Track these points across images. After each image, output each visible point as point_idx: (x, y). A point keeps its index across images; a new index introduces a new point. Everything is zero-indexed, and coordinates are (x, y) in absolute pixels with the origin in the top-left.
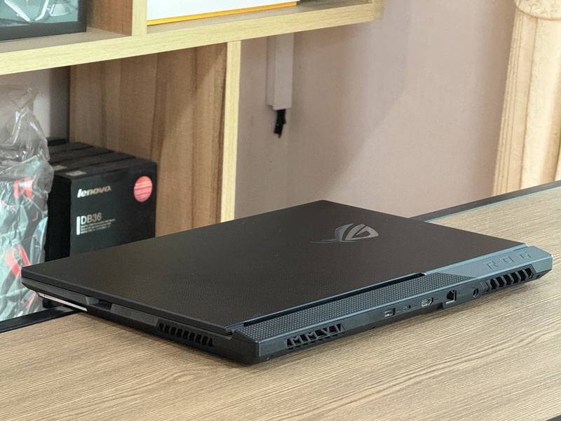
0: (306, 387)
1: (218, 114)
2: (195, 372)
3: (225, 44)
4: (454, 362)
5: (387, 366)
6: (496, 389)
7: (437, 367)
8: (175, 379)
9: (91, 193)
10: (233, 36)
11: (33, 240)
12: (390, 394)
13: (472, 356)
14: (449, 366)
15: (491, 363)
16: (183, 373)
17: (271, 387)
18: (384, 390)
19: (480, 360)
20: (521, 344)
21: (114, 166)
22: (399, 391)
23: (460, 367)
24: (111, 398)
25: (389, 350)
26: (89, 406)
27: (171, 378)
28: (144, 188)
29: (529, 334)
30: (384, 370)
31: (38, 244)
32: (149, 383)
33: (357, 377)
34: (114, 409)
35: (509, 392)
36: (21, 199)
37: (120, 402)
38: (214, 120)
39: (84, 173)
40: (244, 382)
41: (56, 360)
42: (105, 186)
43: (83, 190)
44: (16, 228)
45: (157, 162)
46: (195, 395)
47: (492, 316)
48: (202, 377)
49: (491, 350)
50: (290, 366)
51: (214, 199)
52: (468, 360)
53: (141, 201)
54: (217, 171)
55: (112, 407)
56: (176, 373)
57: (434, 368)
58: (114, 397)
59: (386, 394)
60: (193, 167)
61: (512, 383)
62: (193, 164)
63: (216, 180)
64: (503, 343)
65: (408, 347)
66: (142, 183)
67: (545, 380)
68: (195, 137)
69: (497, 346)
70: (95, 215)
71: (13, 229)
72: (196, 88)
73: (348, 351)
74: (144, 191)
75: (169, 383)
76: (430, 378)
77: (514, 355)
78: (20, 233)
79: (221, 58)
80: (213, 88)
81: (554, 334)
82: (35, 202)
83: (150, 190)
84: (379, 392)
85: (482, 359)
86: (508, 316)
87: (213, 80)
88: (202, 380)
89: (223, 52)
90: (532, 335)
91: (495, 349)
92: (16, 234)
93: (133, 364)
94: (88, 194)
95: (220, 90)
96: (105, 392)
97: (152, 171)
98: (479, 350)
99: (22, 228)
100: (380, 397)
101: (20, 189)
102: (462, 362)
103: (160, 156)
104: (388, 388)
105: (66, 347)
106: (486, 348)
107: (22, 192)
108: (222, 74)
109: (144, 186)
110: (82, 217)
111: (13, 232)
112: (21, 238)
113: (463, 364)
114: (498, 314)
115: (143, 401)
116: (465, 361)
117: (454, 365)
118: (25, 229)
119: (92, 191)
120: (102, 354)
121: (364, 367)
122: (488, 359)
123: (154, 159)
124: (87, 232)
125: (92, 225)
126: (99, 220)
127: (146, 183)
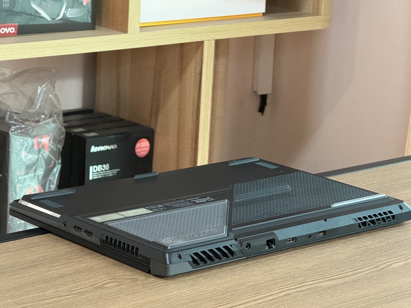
0: (201, 295)
1: (196, 94)
2: (120, 280)
3: (202, 43)
4: (320, 281)
5: (268, 282)
6: (346, 302)
7: (305, 284)
8: (103, 285)
9: (101, 150)
10: (208, 37)
11: (48, 181)
12: (263, 302)
13: (335, 277)
14: (315, 284)
15: (348, 282)
16: (110, 281)
17: (174, 293)
18: (260, 299)
19: (341, 280)
20: (376, 269)
21: (121, 130)
22: (271, 300)
23: (324, 284)
24: (50, 297)
25: (273, 270)
26: (32, 302)
27: (101, 284)
28: (143, 147)
29: (383, 262)
30: (264, 284)
31: (53, 184)
32: (83, 287)
33: (242, 289)
34: (50, 305)
35: (355, 304)
36: (39, 151)
37: (56, 300)
38: (194, 98)
39: (97, 134)
40: (154, 289)
41: (19, 267)
42: (113, 144)
43: (95, 146)
44: (35, 171)
45: (154, 128)
46: (115, 297)
47: (360, 248)
48: (124, 284)
49: (352, 273)
50: (193, 278)
51: (192, 157)
52: (332, 280)
53: (140, 157)
54: (195, 136)
55: (49, 303)
56: (105, 281)
57: (304, 284)
58: (53, 296)
59: (260, 302)
60: (178, 133)
61: (360, 298)
62: (178, 131)
63: (194, 143)
64: (362, 268)
65: (288, 268)
66: (142, 144)
67: (386, 297)
68: (181, 111)
69: (357, 270)
70: (104, 165)
71: (33, 172)
72: (182, 74)
73: (241, 269)
74: (143, 149)
75: (98, 288)
76: (298, 291)
77: (368, 277)
78: (38, 175)
79: (199, 52)
80: (193, 75)
81: (404, 263)
82: (51, 154)
83: (148, 149)
84: (256, 300)
85: (343, 279)
86: (372, 248)
87: (193, 69)
88: (123, 286)
89: (201, 48)
90: (386, 263)
91: (355, 272)
92: (35, 175)
93: (75, 273)
94: (99, 150)
95: (198, 76)
96: (48, 293)
97: (150, 135)
98: (342, 273)
99: (41, 172)
100: (255, 304)
101: (39, 143)
102: (326, 281)
103: (156, 123)
104: (264, 298)
105: (29, 258)
106: (348, 271)
107: (40, 146)
108: (199, 64)
109: (144, 146)
110: (95, 167)
111: (33, 175)
112: (38, 179)
113: (326, 282)
114: (365, 247)
115: (74, 300)
116: (329, 280)
117: (319, 283)
118: (42, 173)
119: (102, 147)
120: (54, 265)
121: (250, 282)
122: (346, 279)
123: (152, 126)
124: (97, 178)
125: (102, 172)
126: (107, 169)
127: (145, 143)
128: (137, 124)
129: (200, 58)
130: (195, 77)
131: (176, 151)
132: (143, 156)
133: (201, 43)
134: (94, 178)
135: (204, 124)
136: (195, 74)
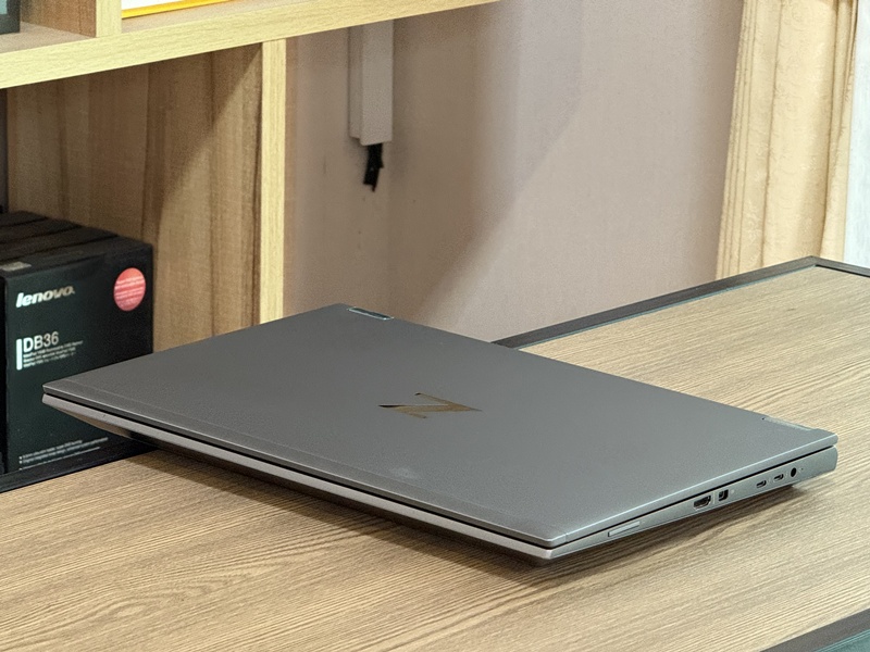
1: (250, 164)
3: (258, 47)
9: (40, 300)
10: (272, 33)
21: (80, 252)
28: (130, 288)
38: (245, 172)
39: (29, 265)
42: (64, 286)
45: (153, 244)
53: (126, 309)
54: (251, 257)
60: (212, 251)
62: (211, 246)
63: (250, 273)
66: (128, 280)
68: (214, 202)
70: (47, 335)
72: (213, 120)
74: (131, 293)
79: (252, 68)
80: (241, 121)
83: (142, 291)
87: (241, 107)
94: (34, 302)
95: (253, 122)
97: (145, 260)
103: (157, 233)
108: (254, 96)
109: (132, 284)
110: (26, 340)
119: (41, 294)
123: (149, 239)
124: (33, 364)
125: (43, 351)
126: (54, 343)
127: (134, 279)
128: (113, 237)
129: (254, 83)
130: (245, 124)
131: (209, 293)
132: (133, 308)
133: (256, 49)
134: (26, 366)
135: (272, 231)
136: (245, 118)
